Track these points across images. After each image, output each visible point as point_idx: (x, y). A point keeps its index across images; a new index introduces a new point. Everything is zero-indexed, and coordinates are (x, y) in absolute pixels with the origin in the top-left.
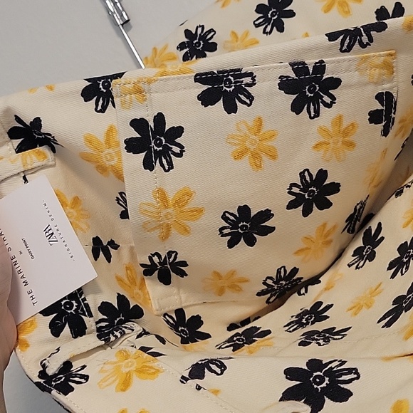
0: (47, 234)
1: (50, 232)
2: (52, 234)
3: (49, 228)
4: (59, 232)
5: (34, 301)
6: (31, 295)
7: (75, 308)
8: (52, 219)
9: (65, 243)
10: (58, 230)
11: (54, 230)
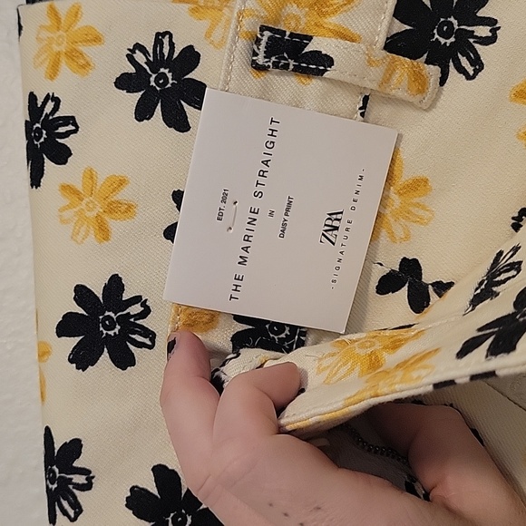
0: (329, 222)
1: (336, 224)
2: (337, 228)
3: (339, 216)
4: (347, 233)
5: (235, 294)
6: (238, 283)
7: (283, 336)
8: (353, 208)
9: (341, 256)
10: (347, 230)
11: (342, 225)
